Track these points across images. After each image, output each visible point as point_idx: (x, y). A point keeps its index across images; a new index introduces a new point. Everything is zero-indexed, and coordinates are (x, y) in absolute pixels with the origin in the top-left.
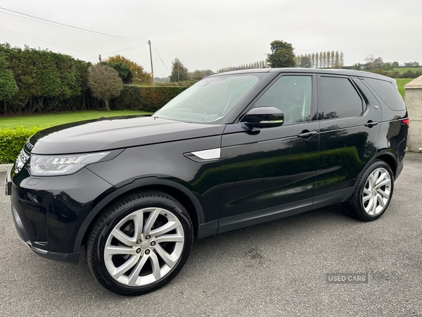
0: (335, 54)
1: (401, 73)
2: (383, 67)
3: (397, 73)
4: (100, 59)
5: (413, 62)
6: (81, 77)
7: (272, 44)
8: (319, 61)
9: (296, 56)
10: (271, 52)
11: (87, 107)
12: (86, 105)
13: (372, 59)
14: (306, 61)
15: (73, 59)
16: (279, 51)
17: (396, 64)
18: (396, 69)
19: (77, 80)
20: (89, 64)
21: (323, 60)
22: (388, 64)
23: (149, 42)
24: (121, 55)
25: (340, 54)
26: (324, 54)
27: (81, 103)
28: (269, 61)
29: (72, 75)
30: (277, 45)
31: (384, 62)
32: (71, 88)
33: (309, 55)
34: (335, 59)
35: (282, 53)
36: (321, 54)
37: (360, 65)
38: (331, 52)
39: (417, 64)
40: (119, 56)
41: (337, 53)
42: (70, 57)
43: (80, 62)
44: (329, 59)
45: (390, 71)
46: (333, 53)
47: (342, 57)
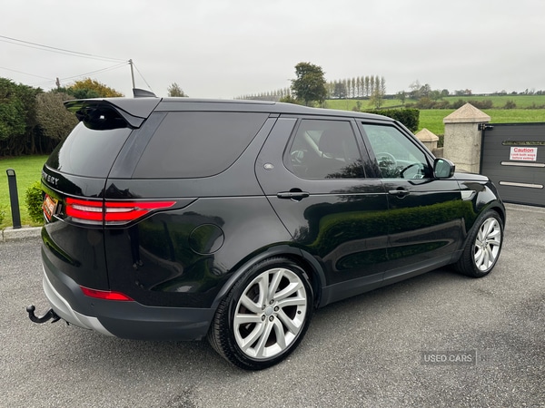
0: (375, 80)
1: (452, 103)
2: (431, 96)
3: (447, 103)
4: (58, 83)
5: (464, 90)
6: (26, 108)
7: (297, 67)
8: (356, 88)
9: (328, 81)
10: (296, 78)
11: (39, 150)
12: (37, 147)
13: (418, 86)
14: (340, 88)
15: (13, 84)
16: (306, 76)
17: (445, 92)
18: (446, 98)
19: (19, 113)
20: (39, 90)
21: (360, 87)
22: (437, 92)
23: (131, 62)
24: (93, 79)
25: (380, 79)
26: (362, 80)
27: (29, 145)
28: (293, 89)
29: (12, 106)
30: (303, 68)
31: (433, 89)
32: (9, 124)
33: (344, 81)
34: (375, 86)
35: (309, 78)
36: (358, 80)
37: (404, 94)
38: (370, 78)
39: (470, 92)
40: (90, 80)
41: (377, 79)
42: (8, 81)
43: (24, 88)
44: (367, 85)
45: (439, 101)
46: (372, 79)
47: (383, 83)
